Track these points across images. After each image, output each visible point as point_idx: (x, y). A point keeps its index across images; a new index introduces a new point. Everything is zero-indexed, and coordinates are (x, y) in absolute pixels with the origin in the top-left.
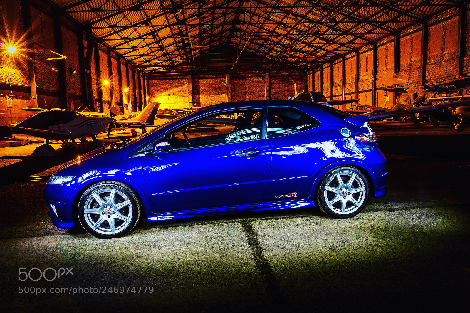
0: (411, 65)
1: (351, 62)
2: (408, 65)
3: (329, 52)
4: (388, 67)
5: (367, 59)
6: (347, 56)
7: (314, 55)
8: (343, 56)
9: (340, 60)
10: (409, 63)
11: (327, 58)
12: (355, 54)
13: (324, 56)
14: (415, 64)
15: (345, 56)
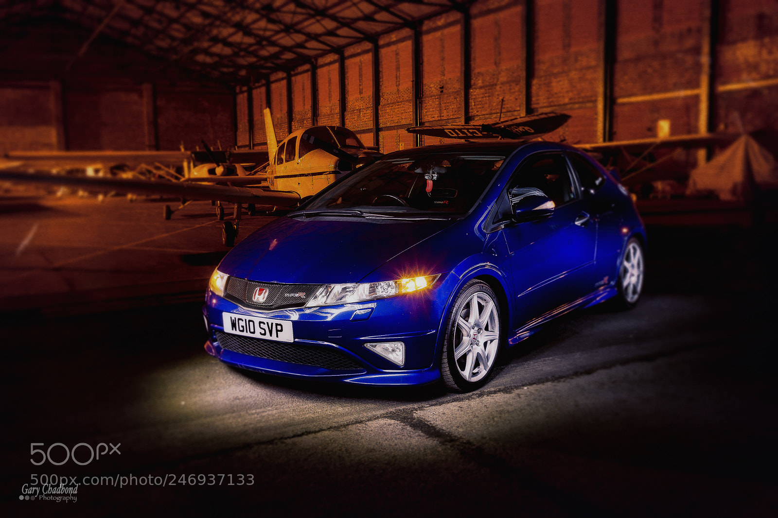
0: (442, 88)
1: (328, 74)
2: (437, 86)
3: (285, 49)
4: (401, 88)
5: (360, 69)
6: (321, 61)
7: (254, 54)
8: (313, 60)
9: (307, 67)
10: (440, 82)
11: (279, 62)
12: (336, 57)
13: (276, 56)
14: (449, 86)
15: (316, 60)
